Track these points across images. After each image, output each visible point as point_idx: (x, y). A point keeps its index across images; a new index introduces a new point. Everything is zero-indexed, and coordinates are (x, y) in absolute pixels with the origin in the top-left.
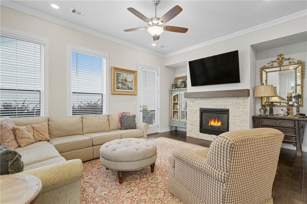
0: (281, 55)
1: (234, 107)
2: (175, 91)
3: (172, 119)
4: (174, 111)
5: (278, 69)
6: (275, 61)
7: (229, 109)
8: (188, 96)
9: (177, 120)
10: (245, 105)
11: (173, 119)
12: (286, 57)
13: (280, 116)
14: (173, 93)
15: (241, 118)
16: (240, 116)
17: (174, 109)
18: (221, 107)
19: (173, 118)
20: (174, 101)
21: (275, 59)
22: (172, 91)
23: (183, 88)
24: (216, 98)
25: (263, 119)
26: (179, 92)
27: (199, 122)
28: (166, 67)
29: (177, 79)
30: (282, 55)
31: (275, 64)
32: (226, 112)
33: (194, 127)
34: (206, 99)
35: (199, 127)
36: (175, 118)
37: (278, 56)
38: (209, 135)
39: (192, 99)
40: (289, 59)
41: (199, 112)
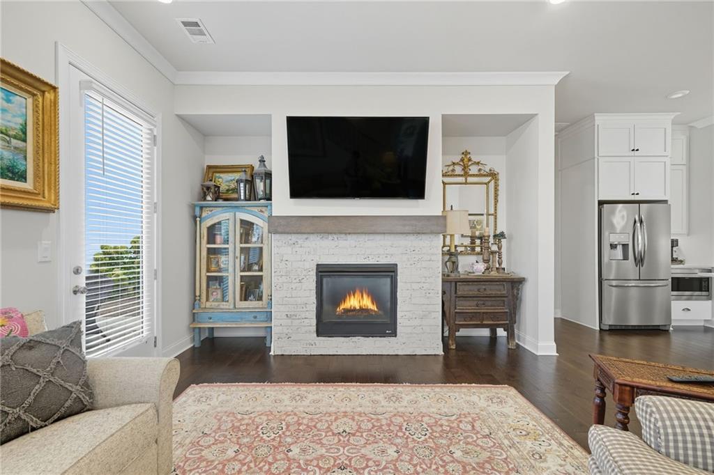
0: (466, 153)
1: (408, 260)
2: (215, 210)
3: (203, 306)
4: (208, 277)
5: (462, 179)
6: (458, 164)
7: (396, 265)
8: (283, 226)
9: (224, 305)
10: (433, 254)
11: (208, 304)
12: (475, 159)
13: (476, 274)
14: (204, 215)
15: (424, 285)
16: (423, 280)
17: (208, 270)
18: (378, 259)
19: (207, 300)
20: (208, 243)
21: (457, 159)
22: (201, 208)
23: (246, 200)
24: (364, 236)
25: (460, 283)
26: (232, 214)
27: (315, 306)
28: (180, 117)
29: (213, 170)
30: (469, 153)
31: (459, 170)
32: (390, 271)
33: (296, 322)
34: (335, 236)
35: (314, 322)
36: (211, 299)
37: (463, 153)
38: (343, 339)
39: (289, 237)
40: (478, 163)
41: (313, 273)
